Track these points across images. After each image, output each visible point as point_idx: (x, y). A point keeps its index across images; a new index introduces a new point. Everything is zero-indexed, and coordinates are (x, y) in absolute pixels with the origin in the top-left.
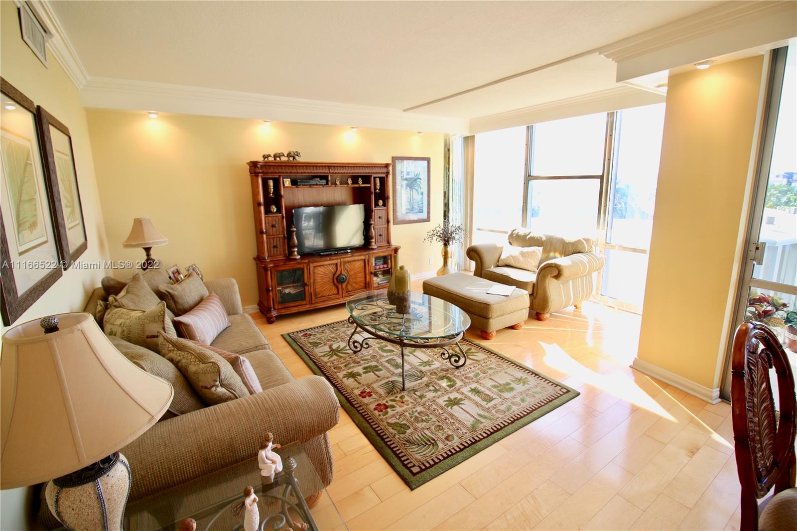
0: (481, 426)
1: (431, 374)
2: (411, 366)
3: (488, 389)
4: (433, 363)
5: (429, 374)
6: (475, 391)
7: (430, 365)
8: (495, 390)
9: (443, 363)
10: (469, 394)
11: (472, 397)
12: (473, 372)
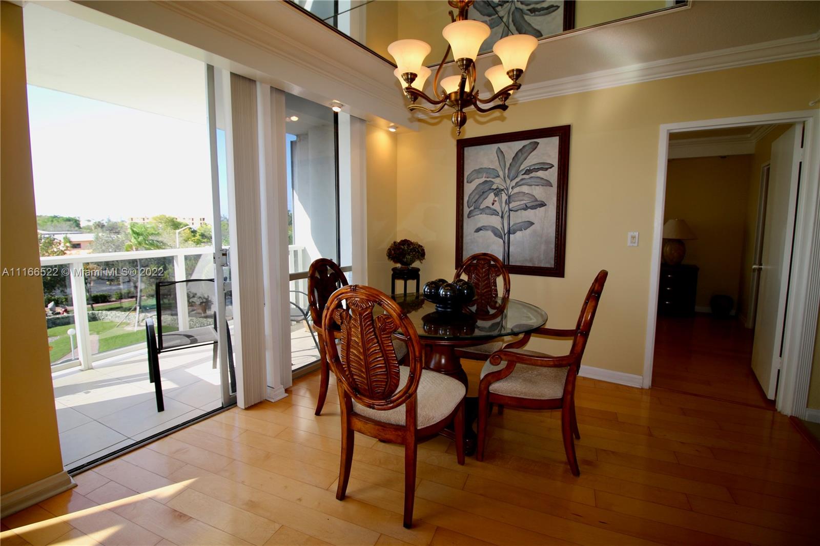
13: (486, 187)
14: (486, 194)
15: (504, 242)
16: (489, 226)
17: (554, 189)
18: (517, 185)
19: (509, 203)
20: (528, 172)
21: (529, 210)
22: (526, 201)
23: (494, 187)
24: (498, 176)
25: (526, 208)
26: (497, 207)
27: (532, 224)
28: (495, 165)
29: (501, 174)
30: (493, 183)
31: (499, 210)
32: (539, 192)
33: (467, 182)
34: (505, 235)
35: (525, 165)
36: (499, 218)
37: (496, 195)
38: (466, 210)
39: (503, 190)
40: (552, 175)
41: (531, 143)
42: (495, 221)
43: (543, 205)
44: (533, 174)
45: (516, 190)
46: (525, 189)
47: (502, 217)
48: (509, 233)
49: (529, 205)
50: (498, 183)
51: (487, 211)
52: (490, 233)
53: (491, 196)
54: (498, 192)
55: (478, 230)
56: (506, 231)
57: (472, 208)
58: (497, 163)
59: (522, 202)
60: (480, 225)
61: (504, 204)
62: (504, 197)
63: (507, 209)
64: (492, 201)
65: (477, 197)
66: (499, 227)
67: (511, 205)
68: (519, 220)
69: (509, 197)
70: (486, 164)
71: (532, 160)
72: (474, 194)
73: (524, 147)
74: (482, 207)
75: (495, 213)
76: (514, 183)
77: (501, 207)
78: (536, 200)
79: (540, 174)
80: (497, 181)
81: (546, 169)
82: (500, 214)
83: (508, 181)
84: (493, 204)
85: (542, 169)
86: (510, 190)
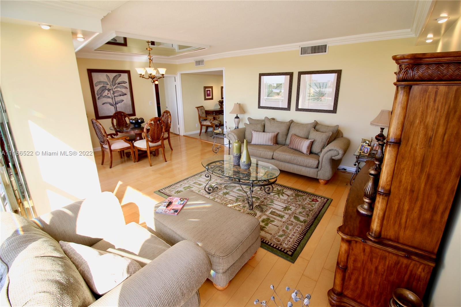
0: (199, 176)
1: (221, 189)
2: (233, 191)
3: (194, 186)
4: (222, 194)
5: (223, 189)
6: (200, 185)
7: (224, 193)
8: (191, 186)
9: (217, 195)
10: (203, 183)
11: (201, 183)
12: (201, 193)
13: (104, 88)
14: (104, 91)
15: (115, 107)
16: (108, 102)
17: (129, 90)
18: (116, 88)
19: (114, 94)
20: (119, 84)
21: (121, 96)
22: (120, 93)
23: (107, 88)
24: (108, 84)
25: (120, 95)
26: (109, 95)
27: (123, 101)
28: (106, 80)
29: (109, 84)
30: (106, 87)
31: (110, 96)
32: (124, 91)
33: (95, 86)
34: (114, 105)
35: (118, 81)
36: (111, 99)
37: (108, 91)
38: (97, 97)
39: (111, 89)
40: (127, 85)
41: (119, 74)
42: (110, 100)
43: (126, 94)
44: (121, 85)
45: (116, 89)
46: (119, 89)
47: (112, 99)
48: (116, 104)
49: (121, 95)
50: (108, 87)
51: (106, 97)
52: (108, 105)
53: (107, 92)
54: (109, 90)
55: (103, 104)
56: (115, 103)
57: (99, 96)
58: (107, 80)
59: (119, 94)
60: (104, 102)
61: (112, 94)
62: (112, 92)
63: (113, 96)
64: (107, 93)
65: (100, 92)
66: (112, 102)
67: (115, 95)
68: (119, 100)
69: (114, 92)
70: (102, 80)
71: (119, 80)
72: (99, 91)
73: (116, 75)
74: (103, 95)
75: (109, 97)
76: (114, 87)
77: (111, 95)
78: (123, 93)
79: (123, 84)
80: (108, 86)
81: (125, 83)
82: (111, 98)
83: (112, 86)
84: (108, 94)
85: (124, 83)
86: (114, 90)
